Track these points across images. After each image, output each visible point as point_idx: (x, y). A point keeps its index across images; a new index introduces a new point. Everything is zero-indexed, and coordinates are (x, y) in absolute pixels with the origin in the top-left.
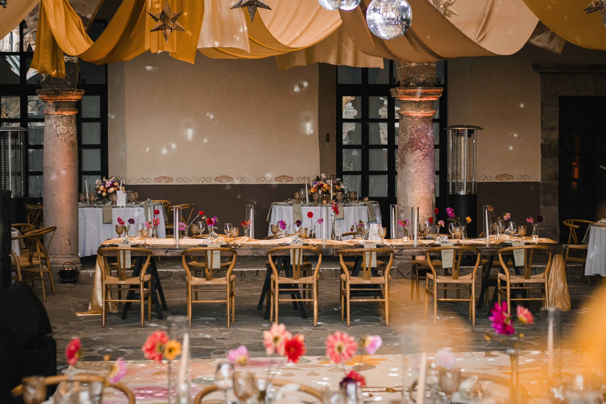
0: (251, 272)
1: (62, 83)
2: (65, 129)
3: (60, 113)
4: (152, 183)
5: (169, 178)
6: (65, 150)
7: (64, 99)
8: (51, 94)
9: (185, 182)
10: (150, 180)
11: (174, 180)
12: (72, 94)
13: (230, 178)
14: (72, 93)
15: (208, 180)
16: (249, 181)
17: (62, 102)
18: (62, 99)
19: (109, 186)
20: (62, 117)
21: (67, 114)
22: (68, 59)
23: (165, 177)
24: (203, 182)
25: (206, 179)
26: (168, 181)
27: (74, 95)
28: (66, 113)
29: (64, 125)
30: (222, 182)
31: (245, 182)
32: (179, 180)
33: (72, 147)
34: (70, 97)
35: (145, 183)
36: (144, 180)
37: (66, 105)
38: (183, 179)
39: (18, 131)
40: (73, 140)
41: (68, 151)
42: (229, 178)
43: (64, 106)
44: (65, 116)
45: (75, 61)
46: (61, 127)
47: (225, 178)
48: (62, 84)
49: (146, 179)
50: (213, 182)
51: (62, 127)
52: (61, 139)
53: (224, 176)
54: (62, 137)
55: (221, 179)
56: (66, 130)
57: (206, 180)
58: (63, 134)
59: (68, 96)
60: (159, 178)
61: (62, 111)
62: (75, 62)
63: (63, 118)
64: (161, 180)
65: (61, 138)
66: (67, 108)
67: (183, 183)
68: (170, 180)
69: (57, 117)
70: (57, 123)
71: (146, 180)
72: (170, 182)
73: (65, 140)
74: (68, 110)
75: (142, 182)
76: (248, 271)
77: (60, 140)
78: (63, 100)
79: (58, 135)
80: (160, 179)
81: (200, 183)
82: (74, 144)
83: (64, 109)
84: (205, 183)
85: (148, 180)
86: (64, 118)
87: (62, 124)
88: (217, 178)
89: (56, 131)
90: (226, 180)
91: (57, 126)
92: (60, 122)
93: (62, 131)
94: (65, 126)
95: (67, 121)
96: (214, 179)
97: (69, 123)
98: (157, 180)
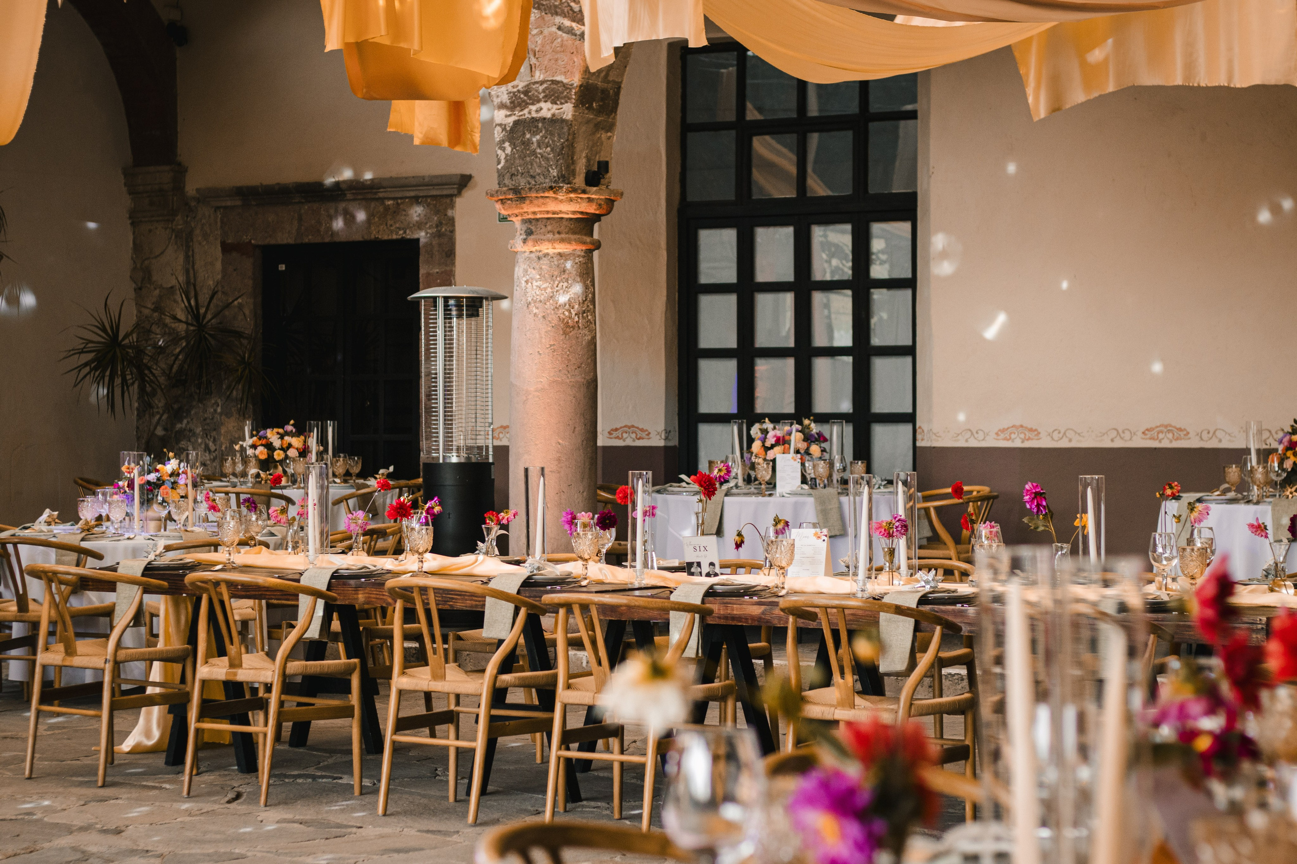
0: (956, 677)
1: (539, 171)
2: (545, 289)
3: (534, 249)
4: (991, 442)
5: (1031, 430)
6: (544, 340)
7: (541, 212)
8: (509, 199)
9: (1070, 440)
10: (986, 435)
11: (1043, 435)
12: (556, 199)
13: (1180, 430)
14: (554, 195)
15: (1127, 435)
16: (1230, 441)
17: (537, 220)
18: (534, 213)
19: (773, 441)
20: (539, 258)
21: (551, 251)
22: (553, 111)
23: (1022, 426)
24: (1112, 440)
25: (1120, 431)
26: (1029, 439)
27: (561, 201)
28: (547, 248)
29: (542, 277)
30: (1160, 441)
31: (1220, 441)
32: (1056, 436)
33: (565, 333)
34: (552, 206)
35: (973, 443)
36: (972, 434)
37: (549, 228)
38: (1065, 433)
39: (463, 297)
40: (570, 318)
41: (551, 345)
42: (1182, 432)
43: (544, 230)
44: (546, 255)
45: (567, 115)
46: (535, 284)
47: (1169, 431)
48: (539, 174)
49: (977, 433)
50: (1139, 442)
51: (539, 283)
52: (535, 315)
53: (1166, 426)
54: (537, 308)
55: (1158, 433)
56: (549, 290)
57: (1122, 435)
58: (541, 301)
59: (544, 204)
60: (1008, 428)
61: (536, 241)
62: (567, 118)
63: (541, 262)
64: (1013, 436)
65: (535, 311)
66: (550, 236)
67: (1064, 444)
68: (1032, 435)
69: (529, 258)
70: (529, 273)
71: (976, 436)
72: (1032, 439)
73: (544, 317)
74: (549, 241)
75: (967, 441)
76: (950, 674)
77: (531, 316)
78: (539, 216)
79: (529, 304)
80: (1011, 434)
81: (1106, 444)
82: (573, 327)
83: (542, 237)
84: (1118, 444)
85: (981, 436)
86: (545, 261)
87: (538, 277)
88: (1147, 430)
89: (526, 293)
90: (1170, 436)
91: (527, 282)
92: (534, 272)
93: (538, 293)
94: (546, 281)
95: (551, 267)
96: (1140, 434)
97: (556, 273)
98: (1002, 436)
